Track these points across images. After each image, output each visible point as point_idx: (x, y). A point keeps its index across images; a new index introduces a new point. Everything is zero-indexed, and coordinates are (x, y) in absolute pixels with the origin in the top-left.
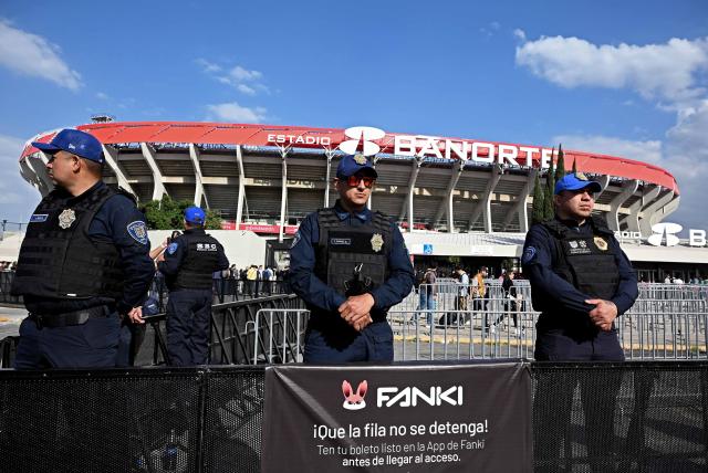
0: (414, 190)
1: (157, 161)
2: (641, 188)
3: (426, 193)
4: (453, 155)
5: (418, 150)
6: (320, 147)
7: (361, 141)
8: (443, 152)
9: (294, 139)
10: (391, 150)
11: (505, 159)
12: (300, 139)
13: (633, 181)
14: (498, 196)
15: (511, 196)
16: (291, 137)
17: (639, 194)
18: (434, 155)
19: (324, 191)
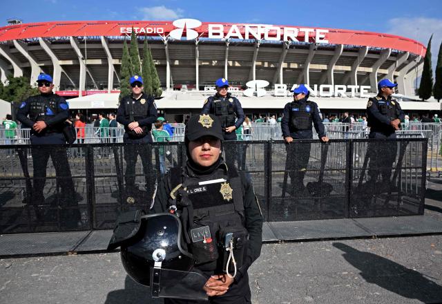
0: (228, 63)
1: (53, 50)
2: (394, 55)
3: (237, 64)
4: (251, 36)
5: (225, 34)
6: (157, 35)
7: (185, 29)
8: (243, 35)
9: (139, 30)
10: (206, 35)
11: (289, 38)
12: (143, 30)
13: (387, 50)
14: (289, 65)
15: (299, 64)
16: (136, 29)
17: (393, 59)
18: (237, 37)
19: (166, 66)
